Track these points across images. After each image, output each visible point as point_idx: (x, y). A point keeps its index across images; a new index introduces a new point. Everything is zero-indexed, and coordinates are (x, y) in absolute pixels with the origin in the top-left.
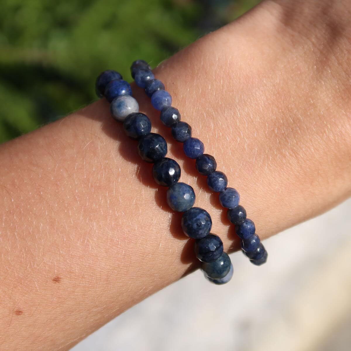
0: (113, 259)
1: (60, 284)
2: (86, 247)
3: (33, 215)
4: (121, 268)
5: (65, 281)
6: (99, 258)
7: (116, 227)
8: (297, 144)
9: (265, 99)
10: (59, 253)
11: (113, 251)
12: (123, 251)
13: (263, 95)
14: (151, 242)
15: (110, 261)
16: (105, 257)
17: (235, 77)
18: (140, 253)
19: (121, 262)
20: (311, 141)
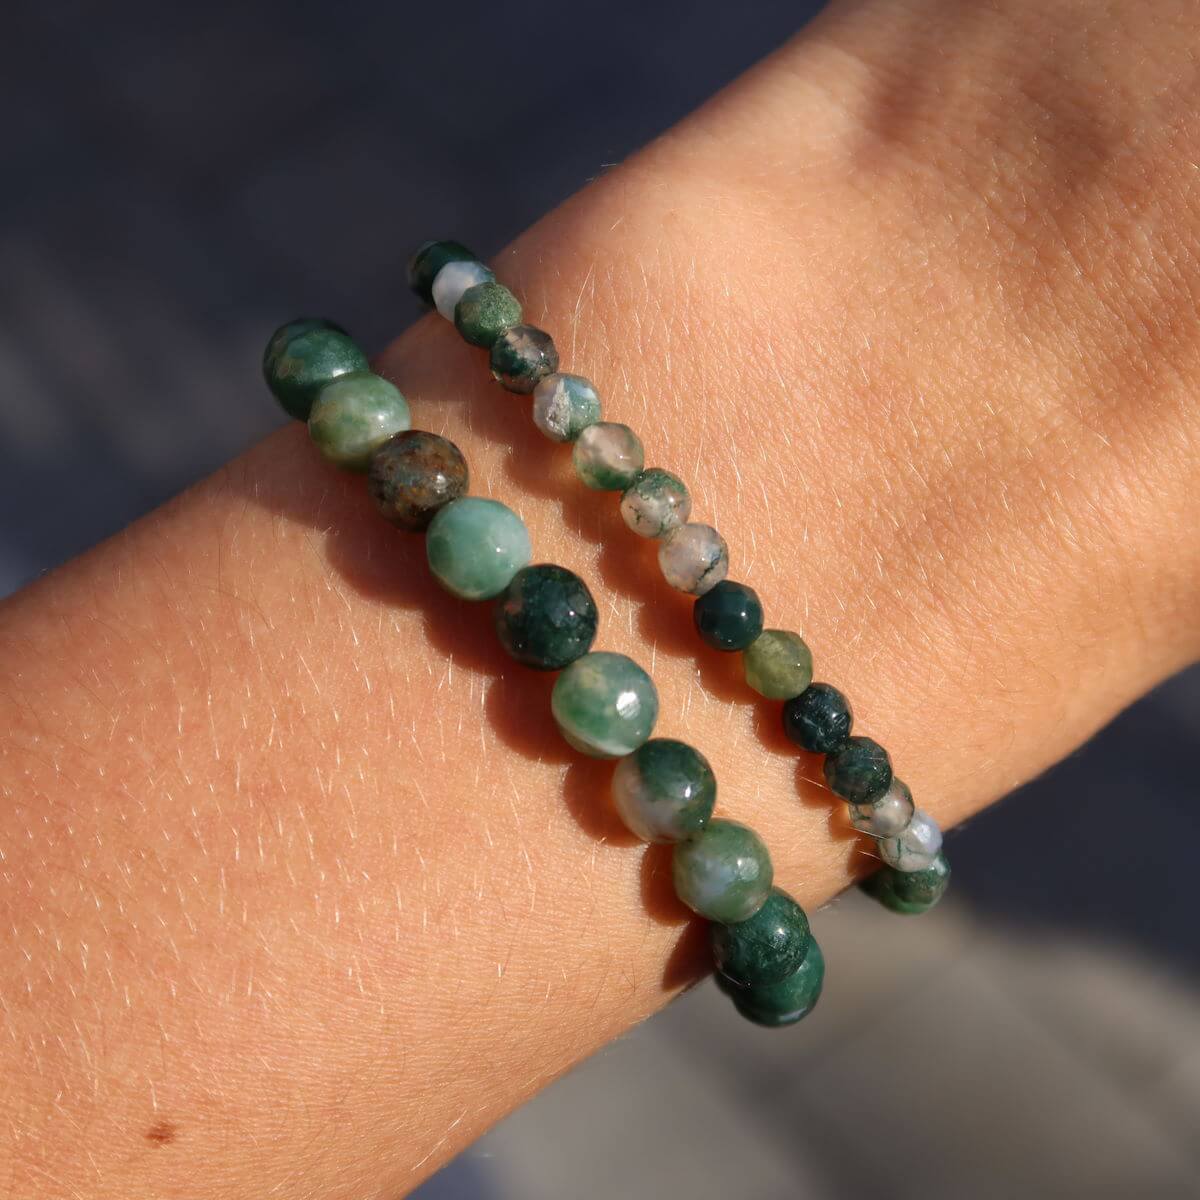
0: (350, 1039)
1: (175, 1145)
2: (252, 1010)
3: (50, 915)
4: (383, 1065)
5: (191, 1138)
6: (300, 1042)
7: (349, 927)
8: (949, 566)
9: (826, 412)
10: (158, 1042)
11: (345, 1011)
12: (379, 1007)
13: (817, 401)
14: (476, 965)
15: (340, 1047)
16: (321, 1036)
17: (715, 342)
18: (442, 1007)
19: (380, 1045)
20: (997, 551)
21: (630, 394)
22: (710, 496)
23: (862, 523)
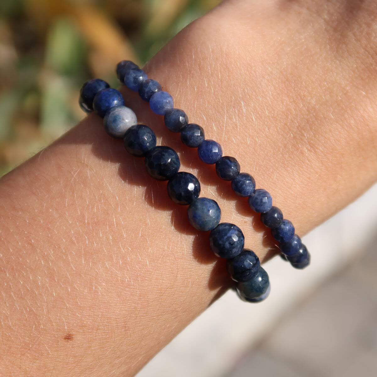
0: (128, 302)
1: (73, 341)
2: (95, 295)
3: (28, 269)
4: (140, 311)
5: (78, 338)
6: (112, 304)
7: (125, 266)
8: (315, 137)
9: (273, 88)
10: (65, 307)
11: (126, 293)
12: (137, 291)
13: (269, 85)
14: (167, 276)
15: (125, 305)
16: (118, 302)
17: (235, 68)
18: (157, 290)
19: (138, 304)
20: (330, 131)
21: (208, 87)
22: (235, 118)
23: (286, 124)
